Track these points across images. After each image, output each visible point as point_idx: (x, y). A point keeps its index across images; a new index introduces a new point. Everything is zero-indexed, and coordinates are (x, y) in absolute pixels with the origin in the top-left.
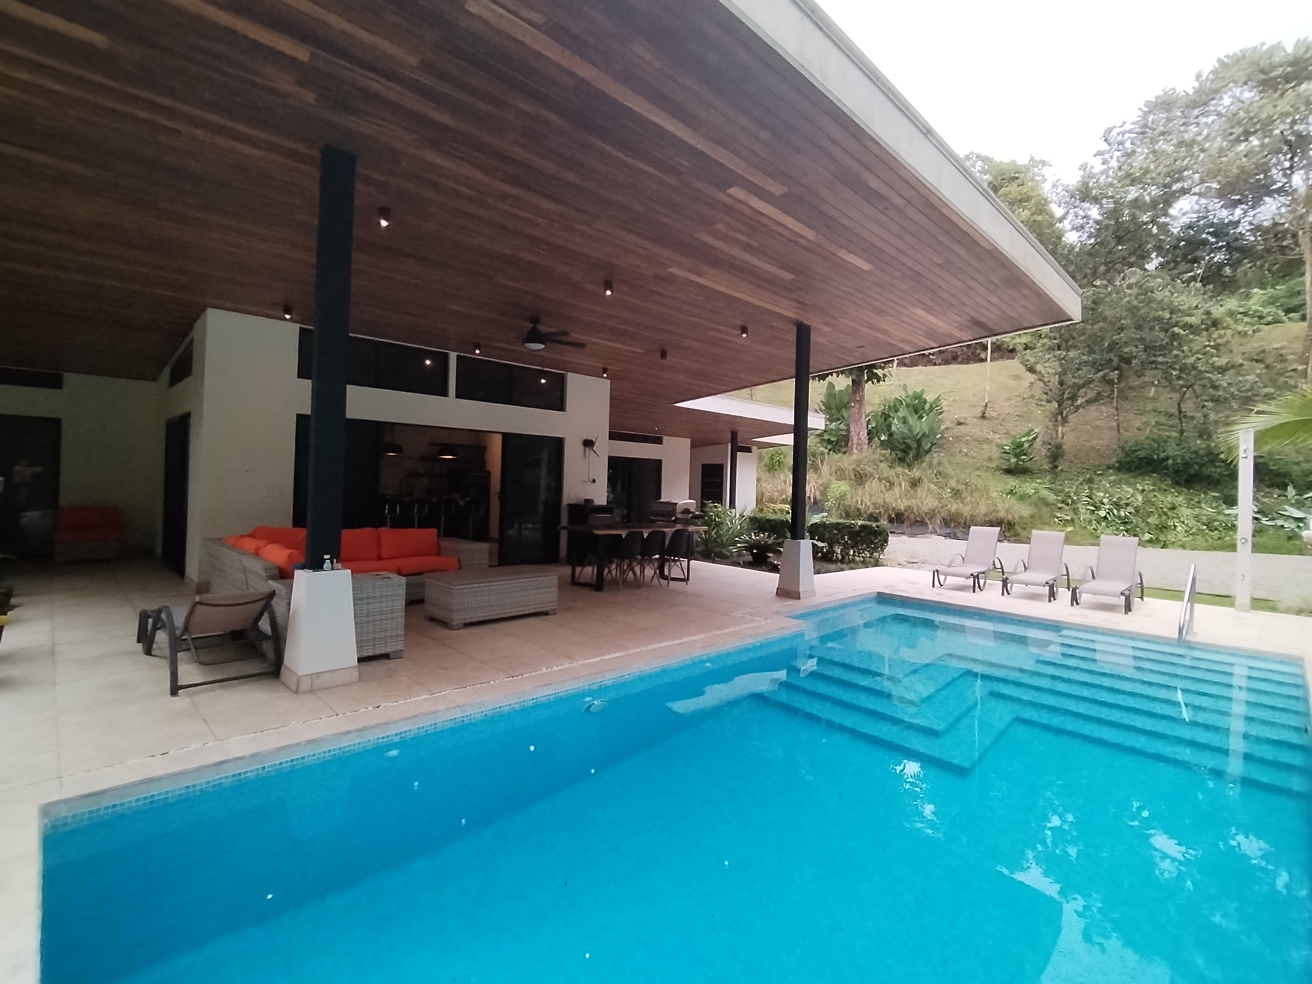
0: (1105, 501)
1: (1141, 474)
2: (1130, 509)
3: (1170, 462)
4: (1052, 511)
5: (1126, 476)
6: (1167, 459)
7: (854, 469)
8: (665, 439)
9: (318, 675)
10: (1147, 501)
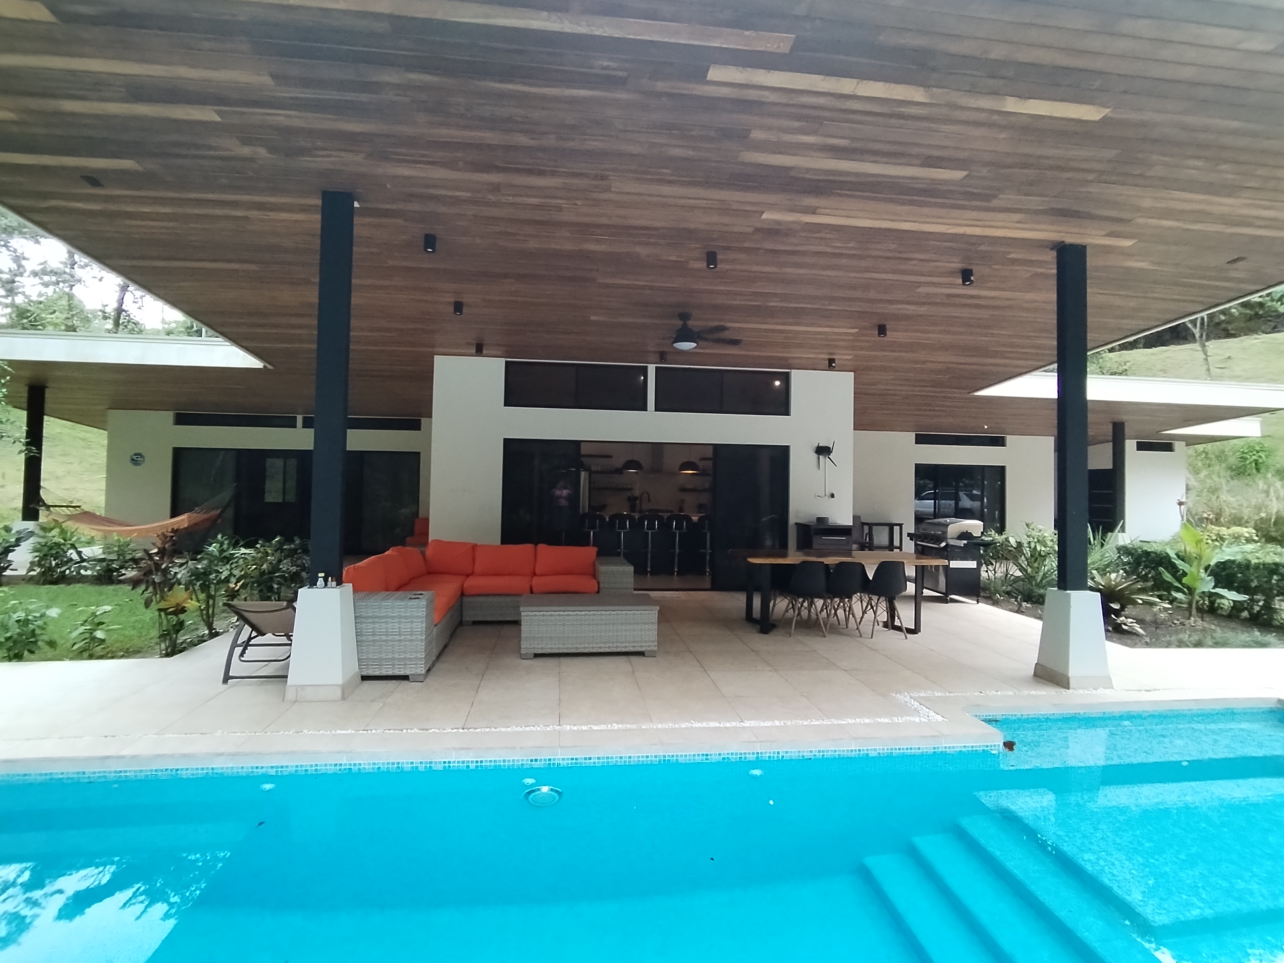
8: (1009, 439)
9: (303, 687)
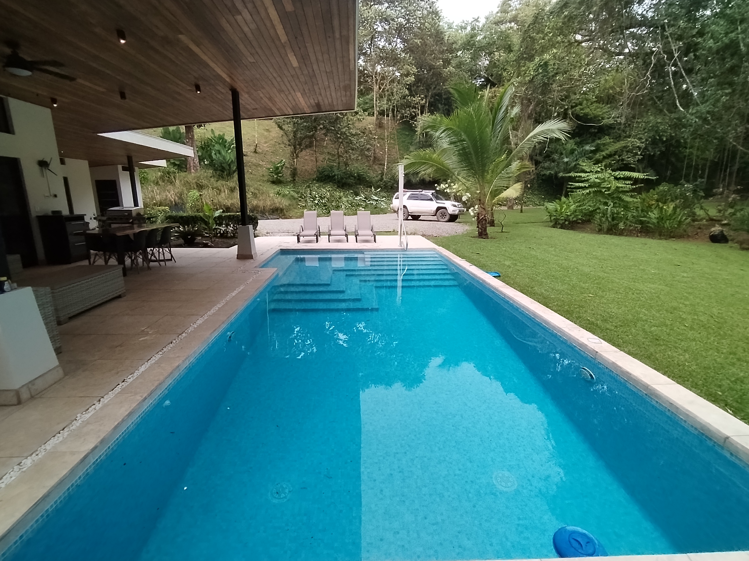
0: (317, 196)
1: (325, 183)
2: (326, 199)
3: (336, 177)
4: (297, 202)
5: (322, 184)
6: (335, 176)
7: (196, 183)
9: (32, 382)
10: (331, 195)
